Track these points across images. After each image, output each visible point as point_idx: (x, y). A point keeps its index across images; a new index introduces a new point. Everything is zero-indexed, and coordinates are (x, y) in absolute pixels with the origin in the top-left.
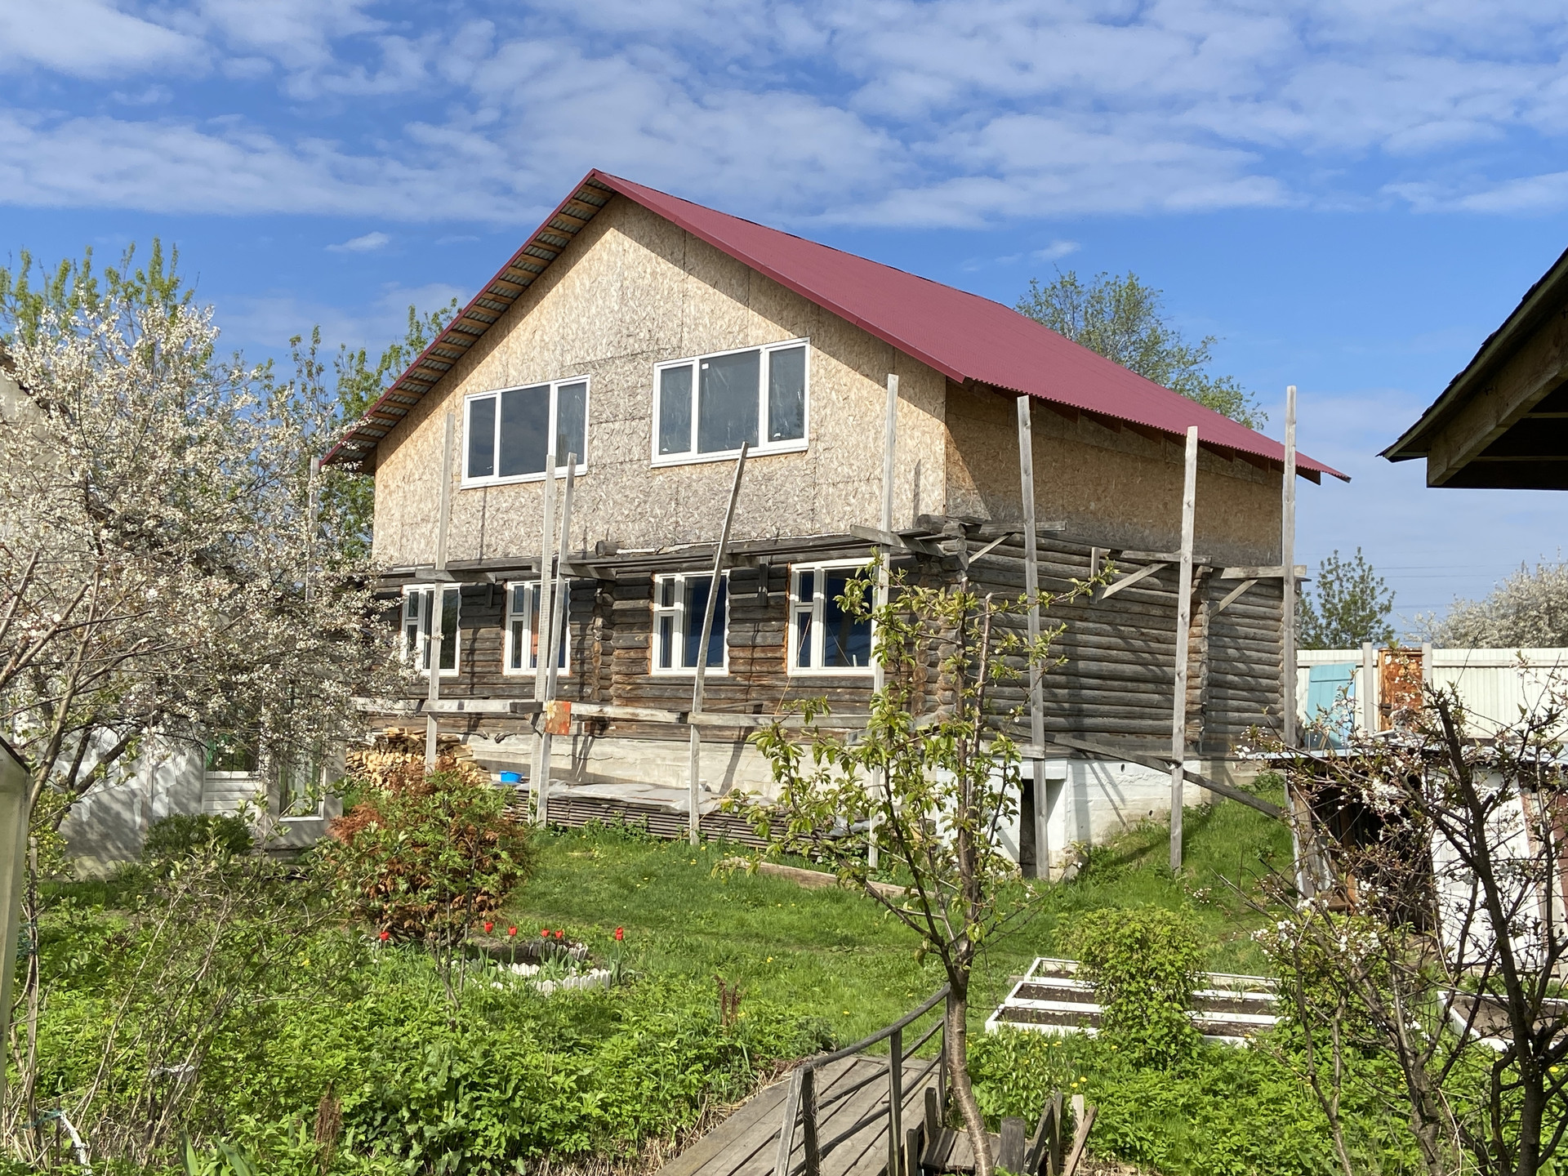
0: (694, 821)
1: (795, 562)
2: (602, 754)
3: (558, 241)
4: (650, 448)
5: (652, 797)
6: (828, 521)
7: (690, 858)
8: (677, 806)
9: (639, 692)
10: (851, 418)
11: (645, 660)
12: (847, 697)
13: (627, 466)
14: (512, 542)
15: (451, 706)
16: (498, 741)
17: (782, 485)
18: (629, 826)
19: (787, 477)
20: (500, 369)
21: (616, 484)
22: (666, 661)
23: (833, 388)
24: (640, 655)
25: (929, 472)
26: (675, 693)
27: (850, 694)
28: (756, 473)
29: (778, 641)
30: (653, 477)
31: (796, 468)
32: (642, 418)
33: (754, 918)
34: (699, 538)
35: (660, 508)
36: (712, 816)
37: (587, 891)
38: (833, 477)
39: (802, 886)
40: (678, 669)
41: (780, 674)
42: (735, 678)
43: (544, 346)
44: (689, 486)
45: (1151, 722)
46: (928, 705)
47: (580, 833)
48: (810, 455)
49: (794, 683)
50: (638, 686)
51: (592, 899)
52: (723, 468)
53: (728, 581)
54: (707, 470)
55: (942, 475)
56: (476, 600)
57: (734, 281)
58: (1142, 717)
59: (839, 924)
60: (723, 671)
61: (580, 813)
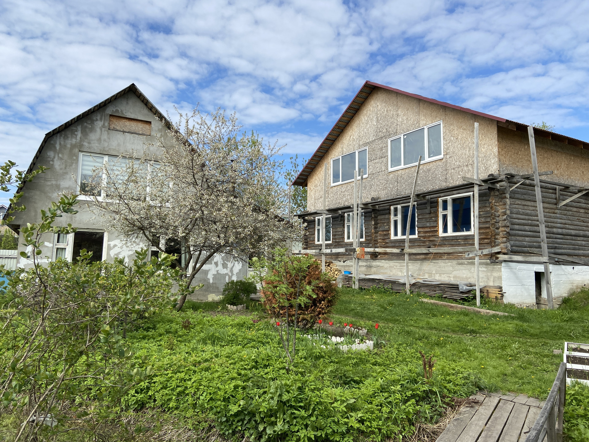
0: (408, 286)
1: (440, 197)
2: (376, 265)
3: (356, 107)
4: (388, 166)
5: (393, 278)
6: (452, 182)
7: (407, 298)
8: (402, 281)
9: (387, 245)
10: (459, 145)
11: (389, 235)
12: (463, 242)
13: (380, 173)
14: (346, 201)
15: (328, 251)
16: (344, 262)
17: (434, 172)
18: (386, 288)
19: (436, 169)
20: (341, 150)
21: (377, 179)
22: (396, 234)
23: (452, 136)
24: (387, 233)
25: (492, 159)
26: (399, 244)
27: (464, 241)
28: (425, 169)
29: (435, 225)
30: (389, 175)
31: (439, 165)
32: (385, 157)
33: (433, 321)
34: (405, 193)
35: (392, 185)
36: (414, 284)
37: (369, 309)
38: (453, 166)
39: (451, 309)
40: (400, 236)
41: (437, 236)
42: (420, 238)
43: (354, 140)
44: (401, 176)
45: (582, 252)
46: (497, 243)
47: (369, 290)
48: (444, 160)
49: (441, 239)
50: (387, 243)
51: (371, 312)
52: (413, 169)
53: (416, 206)
54: (407, 171)
55: (497, 159)
56: (336, 219)
57: (414, 107)
58: (579, 249)
59: (469, 324)
60: (416, 236)
61: (370, 284)
